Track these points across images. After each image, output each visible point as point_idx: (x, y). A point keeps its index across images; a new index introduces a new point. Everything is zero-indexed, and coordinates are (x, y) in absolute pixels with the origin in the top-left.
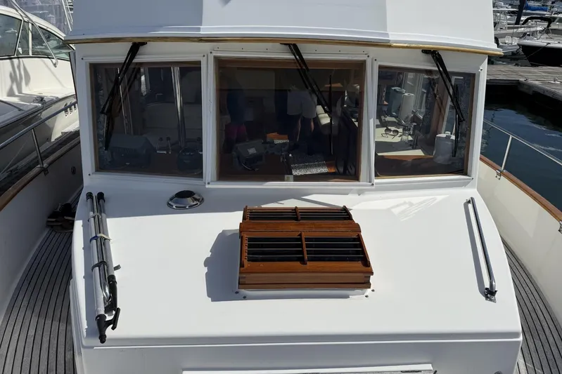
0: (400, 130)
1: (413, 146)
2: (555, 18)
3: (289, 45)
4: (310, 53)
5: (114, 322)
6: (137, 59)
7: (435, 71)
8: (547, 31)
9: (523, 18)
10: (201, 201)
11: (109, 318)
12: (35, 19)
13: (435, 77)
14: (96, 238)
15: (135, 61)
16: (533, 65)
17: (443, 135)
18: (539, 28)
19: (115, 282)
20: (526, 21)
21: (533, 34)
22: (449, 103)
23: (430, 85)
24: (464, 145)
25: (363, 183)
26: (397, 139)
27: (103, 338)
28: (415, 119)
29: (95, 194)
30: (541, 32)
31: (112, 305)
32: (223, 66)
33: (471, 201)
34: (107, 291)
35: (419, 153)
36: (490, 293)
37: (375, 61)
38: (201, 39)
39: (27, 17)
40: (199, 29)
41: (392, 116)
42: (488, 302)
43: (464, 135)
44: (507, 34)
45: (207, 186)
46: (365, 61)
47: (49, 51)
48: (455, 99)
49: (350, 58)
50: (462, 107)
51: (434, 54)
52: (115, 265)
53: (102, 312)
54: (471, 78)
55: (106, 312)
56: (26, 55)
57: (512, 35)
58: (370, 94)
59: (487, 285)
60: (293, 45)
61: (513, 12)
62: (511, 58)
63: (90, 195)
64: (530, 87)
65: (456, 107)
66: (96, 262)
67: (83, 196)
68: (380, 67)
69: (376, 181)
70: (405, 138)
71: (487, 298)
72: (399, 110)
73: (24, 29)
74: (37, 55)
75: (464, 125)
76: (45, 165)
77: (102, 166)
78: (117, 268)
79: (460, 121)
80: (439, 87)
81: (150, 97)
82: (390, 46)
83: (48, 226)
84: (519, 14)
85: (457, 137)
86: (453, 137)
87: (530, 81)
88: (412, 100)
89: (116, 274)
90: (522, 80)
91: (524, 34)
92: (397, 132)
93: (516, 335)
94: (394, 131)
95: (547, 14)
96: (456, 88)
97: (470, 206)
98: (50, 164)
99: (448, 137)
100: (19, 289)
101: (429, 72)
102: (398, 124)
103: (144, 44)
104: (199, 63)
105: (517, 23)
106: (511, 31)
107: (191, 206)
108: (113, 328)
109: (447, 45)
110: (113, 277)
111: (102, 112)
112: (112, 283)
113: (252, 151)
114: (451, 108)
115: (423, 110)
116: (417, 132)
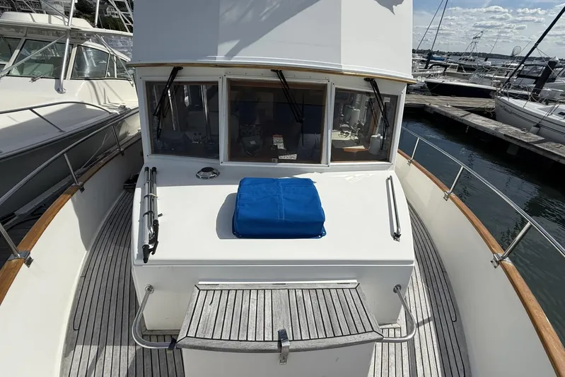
0: (350, 133)
1: (357, 143)
2: (449, 65)
3: (276, 71)
4: (291, 78)
5: (154, 250)
6: (177, 79)
7: (372, 93)
8: (444, 74)
9: (430, 65)
10: (218, 174)
11: (151, 247)
12: (117, 53)
13: (372, 97)
14: (148, 196)
15: (175, 80)
16: (433, 95)
17: (376, 136)
18: (439, 72)
19: (158, 225)
20: (431, 67)
21: (436, 75)
22: (381, 116)
23: (370, 103)
24: (389, 142)
25: (323, 165)
26: (348, 138)
27: (146, 260)
28: (360, 126)
29: (151, 168)
30: (440, 74)
31: (154, 240)
32: (233, 85)
33: (390, 178)
34: (152, 230)
35: (362, 147)
36: (396, 236)
37: (333, 84)
38: (216, 65)
39: (113, 52)
40: (215, 58)
41: (346, 123)
42: (395, 241)
43: (389, 136)
44: (419, 75)
45: (221, 164)
46: (326, 84)
47: (129, 76)
48: (385, 114)
49: (317, 82)
50: (388, 118)
51: (371, 81)
52: (159, 214)
53: (147, 244)
54: (395, 99)
55: (150, 243)
56: (112, 77)
57: (422, 76)
58: (329, 106)
59: (396, 231)
60: (278, 71)
61: (423, 61)
62: (420, 90)
63: (147, 169)
64: (432, 109)
65: (385, 118)
66: (147, 211)
67: (143, 169)
68: (336, 89)
69: (331, 164)
70: (352, 138)
71: (394, 238)
72: (349, 120)
73: (111, 60)
74: (120, 78)
75: (389, 130)
76: (122, 150)
77: (155, 150)
78: (161, 215)
79: (387, 127)
80: (375, 105)
81: (191, 107)
82: (342, 74)
83: (124, 188)
84: (428, 63)
85: (384, 137)
86: (382, 137)
87: (432, 105)
88: (359, 114)
89: (159, 219)
90: (427, 104)
91: (430, 76)
92: (348, 134)
93: (412, 262)
94: (347, 133)
95: (444, 62)
96: (385, 107)
97: (390, 181)
98: (126, 149)
99: (379, 138)
100: (104, 227)
101: (368, 94)
102: (349, 129)
103: (180, 68)
104: (217, 82)
105: (426, 68)
106: (422, 73)
107: (211, 177)
108: (153, 254)
109: (379, 74)
110: (157, 221)
111: (154, 115)
112: (155, 225)
113: (253, 143)
114: (382, 119)
115: (365, 120)
116: (360, 134)
